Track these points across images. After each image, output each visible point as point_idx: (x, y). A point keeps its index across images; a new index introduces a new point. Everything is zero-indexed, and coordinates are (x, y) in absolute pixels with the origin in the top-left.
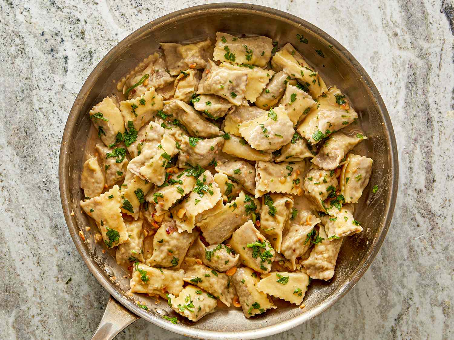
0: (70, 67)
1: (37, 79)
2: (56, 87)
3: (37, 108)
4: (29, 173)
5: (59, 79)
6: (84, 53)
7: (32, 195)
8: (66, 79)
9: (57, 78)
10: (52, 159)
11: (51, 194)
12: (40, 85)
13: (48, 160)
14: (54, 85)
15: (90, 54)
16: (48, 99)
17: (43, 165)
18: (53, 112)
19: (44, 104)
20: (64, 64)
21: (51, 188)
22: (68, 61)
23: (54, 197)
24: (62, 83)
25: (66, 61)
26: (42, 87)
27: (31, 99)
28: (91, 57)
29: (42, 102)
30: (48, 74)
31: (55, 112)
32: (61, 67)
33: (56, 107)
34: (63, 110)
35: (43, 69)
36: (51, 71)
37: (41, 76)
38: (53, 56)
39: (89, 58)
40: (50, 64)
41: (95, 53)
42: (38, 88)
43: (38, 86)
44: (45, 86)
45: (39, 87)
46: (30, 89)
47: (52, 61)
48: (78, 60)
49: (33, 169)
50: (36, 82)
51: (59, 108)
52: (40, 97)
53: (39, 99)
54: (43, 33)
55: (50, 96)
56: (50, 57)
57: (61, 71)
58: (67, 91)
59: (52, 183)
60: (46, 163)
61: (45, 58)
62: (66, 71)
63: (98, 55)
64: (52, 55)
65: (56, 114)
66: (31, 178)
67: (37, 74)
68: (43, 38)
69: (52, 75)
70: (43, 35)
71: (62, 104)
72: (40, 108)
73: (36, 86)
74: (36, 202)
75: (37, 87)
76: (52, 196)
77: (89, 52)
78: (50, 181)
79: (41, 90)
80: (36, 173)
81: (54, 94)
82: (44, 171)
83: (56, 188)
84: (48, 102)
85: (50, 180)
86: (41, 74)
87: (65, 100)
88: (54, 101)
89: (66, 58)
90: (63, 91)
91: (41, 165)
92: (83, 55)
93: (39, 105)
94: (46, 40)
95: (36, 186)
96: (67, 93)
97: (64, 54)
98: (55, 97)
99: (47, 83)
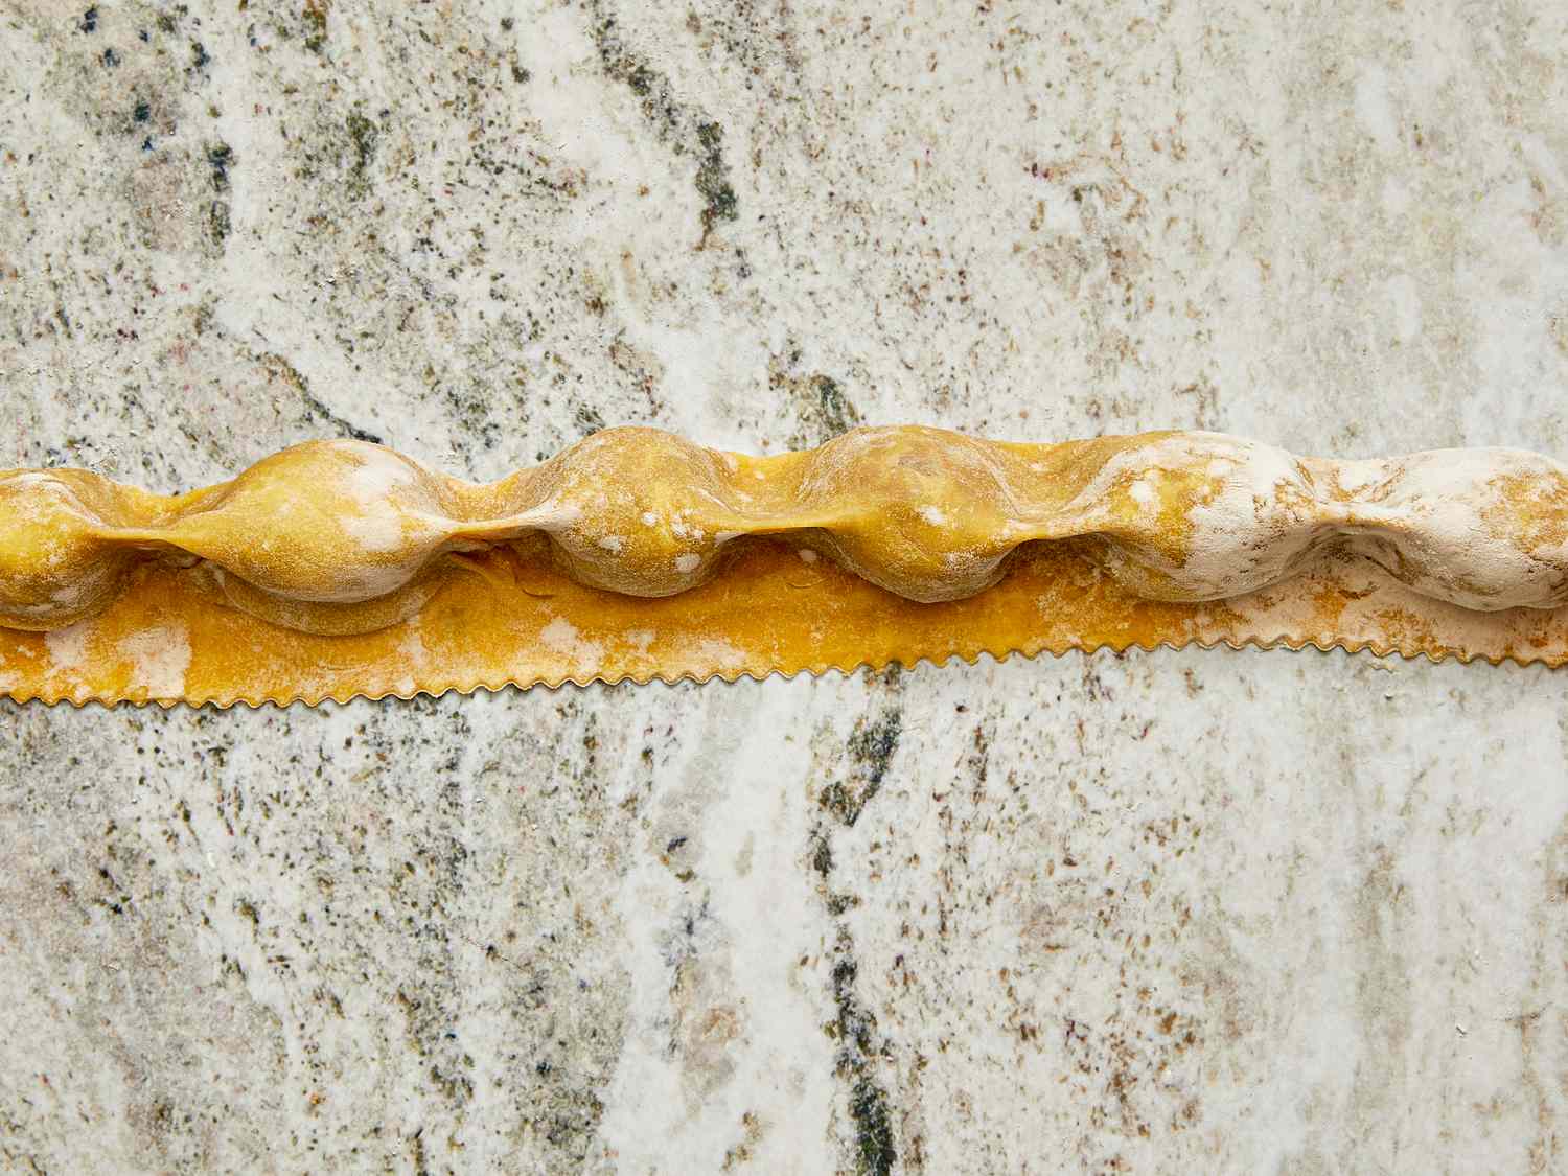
0: (244, 204)
1: (57, 276)
2: (165, 324)
3: (58, 443)
4: (12, 807)
5: (179, 276)
6: (323, 129)
7: (27, 933)
8: (224, 278)
9: (168, 268)
10: (141, 728)
11: (135, 927)
12: (73, 309)
13: (115, 733)
14: (151, 307)
15: (358, 134)
16: (118, 387)
17: (88, 766)
18: (146, 464)
19: (95, 417)
20: (211, 194)
21: (135, 897)
22: (234, 174)
23: (149, 946)
24: (194, 298)
25: (220, 176)
26: (85, 319)
27: (22, 388)
28: (364, 149)
29: (87, 406)
30: (118, 249)
31: (158, 464)
32: (191, 208)
33: (166, 437)
34: (202, 452)
35: (93, 221)
36: (133, 234)
37: (80, 262)
38: (147, 145)
39: (350, 159)
40: (130, 190)
41: (387, 129)
42: (60, 329)
43: (60, 314)
44: (100, 315)
45: (66, 324)
46: (19, 332)
47: (140, 175)
48: (288, 167)
49: (32, 784)
50: (51, 295)
51: (180, 438)
52: (73, 379)
53: (67, 385)
54: (91, 13)
55: (128, 370)
56: (129, 149)
57: (189, 231)
58: (225, 347)
59: (142, 864)
60: (104, 754)
61: (100, 155)
62: (220, 228)
63: (401, 142)
64: (140, 139)
65: (164, 473)
66: (21, 838)
67: (57, 251)
68: (92, 45)
69: (142, 251)
70: (89, 27)
71: (196, 418)
72: (72, 443)
73: (49, 314)
74: (47, 972)
75: (56, 322)
76: (139, 939)
77: (352, 120)
78: (132, 857)
79: (81, 337)
80: (49, 811)
81: (150, 361)
82: (94, 799)
83: (161, 892)
84: (120, 404)
85: (130, 851)
86: (76, 250)
87: (215, 398)
88: (151, 399)
89: (221, 157)
90: (203, 341)
91: (76, 761)
92: (317, 141)
93: (69, 422)
94: (108, 53)
95: (52, 882)
96: (229, 352)
97: (209, 133)
98: (158, 376)
99: (115, 298)
